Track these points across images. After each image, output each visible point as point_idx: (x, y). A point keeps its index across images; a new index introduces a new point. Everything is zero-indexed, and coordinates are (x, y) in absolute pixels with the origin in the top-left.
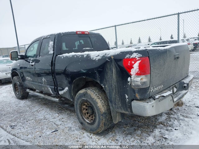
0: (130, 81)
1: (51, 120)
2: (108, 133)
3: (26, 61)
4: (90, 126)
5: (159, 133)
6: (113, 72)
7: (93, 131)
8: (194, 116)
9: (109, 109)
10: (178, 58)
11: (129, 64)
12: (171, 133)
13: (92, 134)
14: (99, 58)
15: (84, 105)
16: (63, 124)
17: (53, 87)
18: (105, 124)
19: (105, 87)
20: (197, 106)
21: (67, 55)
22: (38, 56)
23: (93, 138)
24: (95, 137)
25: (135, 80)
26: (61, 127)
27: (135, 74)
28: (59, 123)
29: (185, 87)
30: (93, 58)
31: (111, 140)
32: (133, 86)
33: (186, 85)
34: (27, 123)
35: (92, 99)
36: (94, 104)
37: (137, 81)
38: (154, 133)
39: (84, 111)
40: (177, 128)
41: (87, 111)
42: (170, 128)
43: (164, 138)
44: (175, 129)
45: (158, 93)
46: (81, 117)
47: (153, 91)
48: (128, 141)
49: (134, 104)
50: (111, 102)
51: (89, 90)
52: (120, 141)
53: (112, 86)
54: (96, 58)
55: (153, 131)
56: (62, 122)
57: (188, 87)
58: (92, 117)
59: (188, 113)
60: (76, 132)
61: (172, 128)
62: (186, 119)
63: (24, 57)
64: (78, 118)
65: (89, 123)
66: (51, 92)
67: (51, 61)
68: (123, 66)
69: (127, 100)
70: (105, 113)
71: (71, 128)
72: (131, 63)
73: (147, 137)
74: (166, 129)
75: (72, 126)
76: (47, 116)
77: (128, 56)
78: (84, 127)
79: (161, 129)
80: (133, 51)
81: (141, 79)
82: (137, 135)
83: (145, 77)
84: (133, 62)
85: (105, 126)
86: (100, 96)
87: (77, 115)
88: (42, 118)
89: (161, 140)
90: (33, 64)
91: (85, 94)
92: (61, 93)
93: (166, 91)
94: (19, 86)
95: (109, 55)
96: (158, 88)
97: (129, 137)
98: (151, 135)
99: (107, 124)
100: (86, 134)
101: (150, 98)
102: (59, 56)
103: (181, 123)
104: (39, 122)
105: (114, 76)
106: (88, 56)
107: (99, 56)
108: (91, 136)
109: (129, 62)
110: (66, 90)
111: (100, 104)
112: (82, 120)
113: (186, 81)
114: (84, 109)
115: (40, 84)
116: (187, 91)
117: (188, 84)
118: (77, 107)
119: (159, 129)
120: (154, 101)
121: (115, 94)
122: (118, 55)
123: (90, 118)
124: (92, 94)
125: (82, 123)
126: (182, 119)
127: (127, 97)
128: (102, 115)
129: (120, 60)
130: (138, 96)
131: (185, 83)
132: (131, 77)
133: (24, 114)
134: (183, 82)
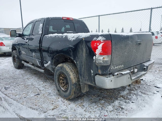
0: (95, 59)
1: (36, 87)
2: (77, 100)
3: (23, 38)
4: (64, 93)
5: (118, 104)
6: (84, 51)
7: (66, 97)
8: (151, 93)
9: (79, 81)
10: (140, 44)
11: (95, 45)
12: (128, 104)
13: (65, 100)
14: (74, 39)
15: (61, 76)
16: (45, 90)
17: (40, 61)
18: (75, 92)
19: (77, 63)
20: (155, 86)
21: (51, 35)
22: (31, 35)
23: (65, 103)
24: (66, 102)
25: (99, 58)
26: (43, 92)
27: (98, 53)
28: (42, 89)
29: (144, 69)
30: (69, 39)
31: (78, 106)
32: (97, 63)
33: (145, 67)
34: (18, 86)
35: (67, 72)
36: (68, 76)
37: (100, 60)
38: (114, 103)
39: (61, 81)
40: (133, 102)
41: (63, 82)
42: (128, 101)
43: (121, 108)
44: (132, 102)
45: (118, 71)
46: (58, 86)
47: (114, 69)
48: (92, 107)
49: (97, 78)
50: (81, 75)
51: (65, 65)
52: (86, 107)
53: (82, 62)
54: (72, 39)
55: (114, 101)
56: (45, 88)
57: (147, 69)
58: (67, 86)
59: (146, 91)
60: (53, 97)
61: (130, 101)
62: (143, 95)
63: (21, 36)
64: (56, 86)
65: (64, 91)
66: (39, 64)
67: (39, 40)
68: (91, 47)
69: (92, 74)
70: (75, 84)
71: (50, 93)
72: (96, 45)
73: (108, 106)
74: (125, 101)
75: (52, 92)
76: (34, 83)
77: (95, 39)
78: (60, 94)
79: (121, 101)
80: (99, 35)
81: (103, 58)
82: (101, 104)
83: (107, 57)
84: (98, 44)
85: (75, 94)
86: (73, 70)
87: (56, 84)
88: (30, 84)
89: (118, 109)
90: (27, 41)
91: (62, 68)
92: (46, 65)
93: (126, 70)
94: (17, 58)
95: (81, 37)
96: (119, 67)
97: (94, 104)
98: (112, 104)
99: (76, 92)
100: (60, 99)
101: (110, 74)
102: (45, 35)
103: (139, 98)
104: (27, 87)
105: (84, 54)
106: (66, 37)
107: (74, 37)
108: (64, 101)
109: (96, 44)
110: (49, 64)
111: (72, 76)
112: (59, 88)
113: (146, 64)
114: (61, 79)
115: (31, 58)
116: (146, 72)
117: (147, 67)
118: (56, 77)
119: (119, 101)
120: (113, 77)
121: (84, 69)
122: (88, 37)
123: (65, 87)
124: (67, 68)
125: (58, 91)
126: (140, 95)
127: (92, 72)
128: (73, 85)
129: (89, 42)
130: (100, 72)
131: (145, 65)
132: (96, 56)
133: (17, 80)
134: (144, 65)
